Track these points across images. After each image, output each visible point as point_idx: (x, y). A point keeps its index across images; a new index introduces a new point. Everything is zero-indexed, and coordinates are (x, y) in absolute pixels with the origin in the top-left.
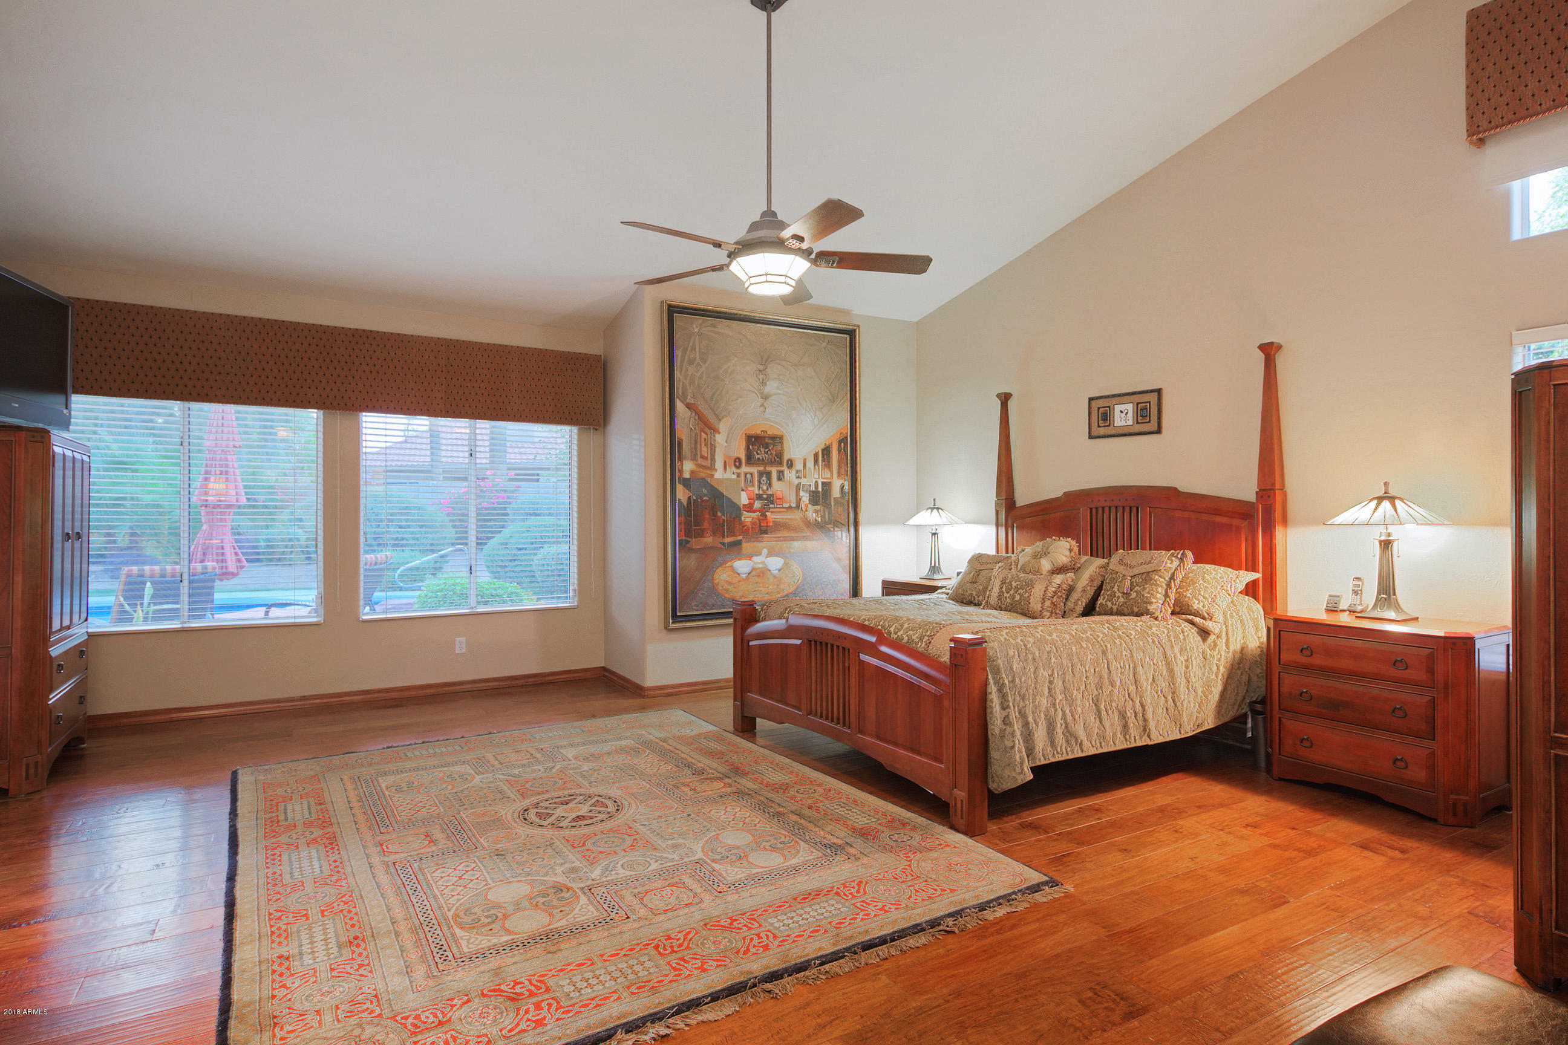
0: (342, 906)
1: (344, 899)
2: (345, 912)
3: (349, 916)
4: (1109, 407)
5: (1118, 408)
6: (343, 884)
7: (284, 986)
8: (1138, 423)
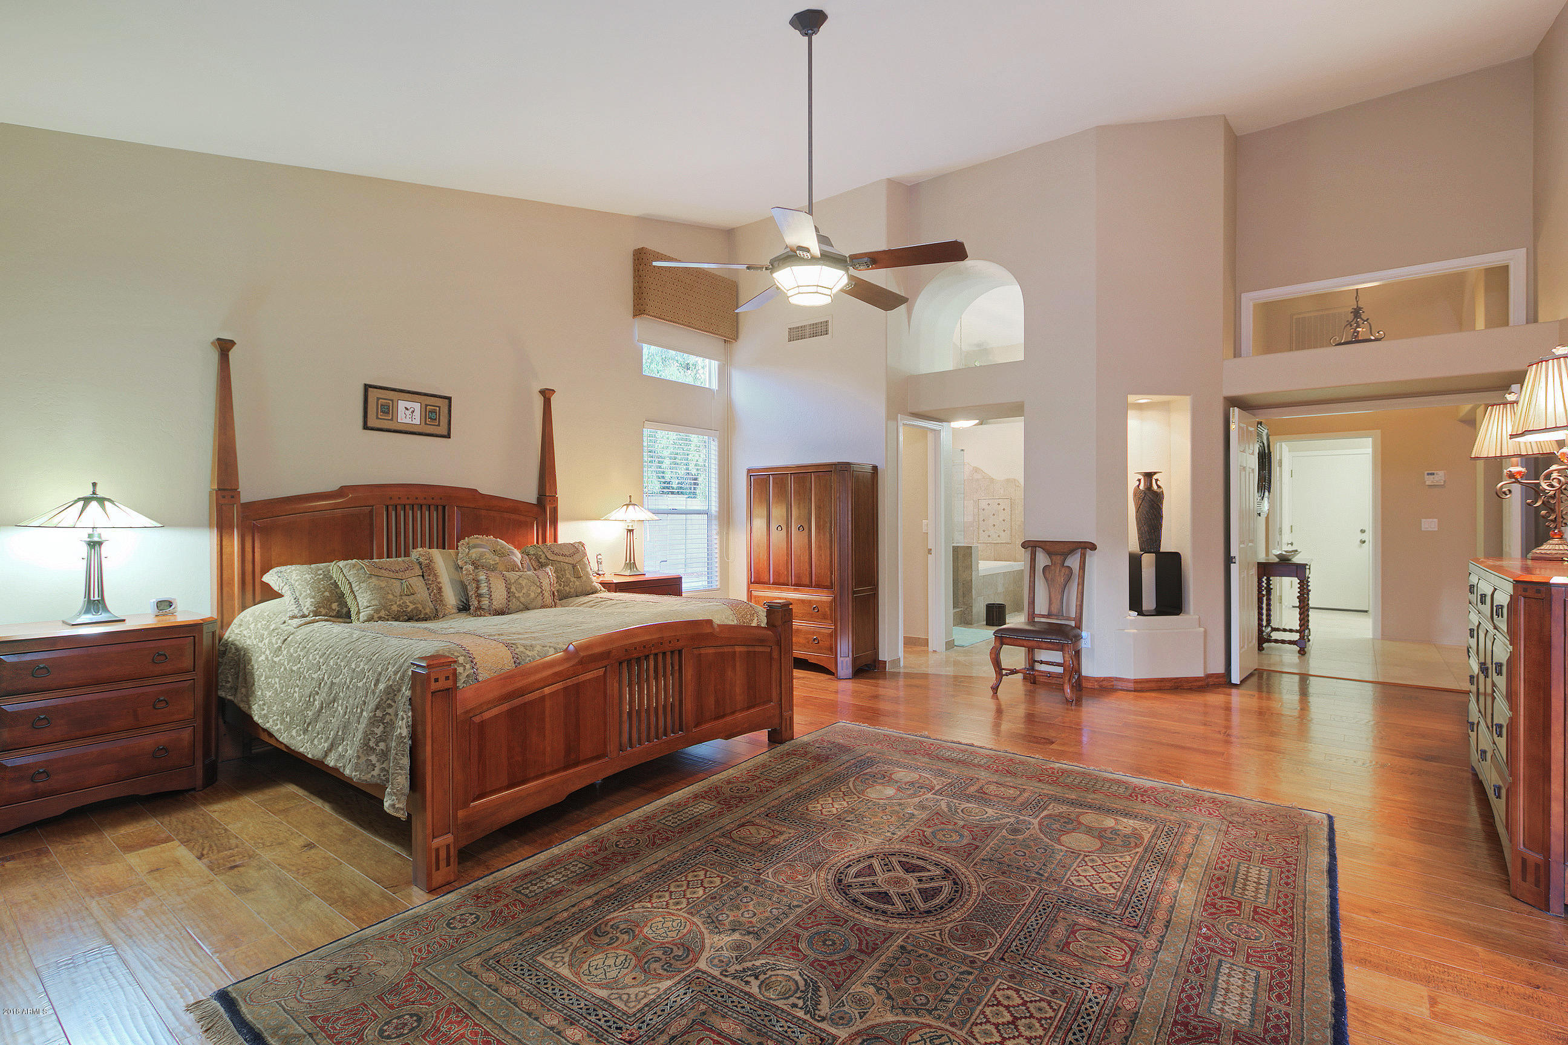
0: (1219, 902)
1: (1213, 910)
2: (1219, 895)
3: (1216, 890)
4: (392, 401)
5: (402, 405)
6: (1204, 930)
7: (1287, 863)
8: (426, 424)
